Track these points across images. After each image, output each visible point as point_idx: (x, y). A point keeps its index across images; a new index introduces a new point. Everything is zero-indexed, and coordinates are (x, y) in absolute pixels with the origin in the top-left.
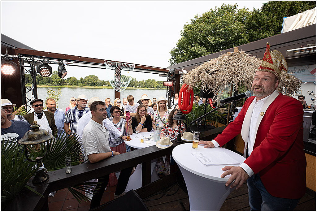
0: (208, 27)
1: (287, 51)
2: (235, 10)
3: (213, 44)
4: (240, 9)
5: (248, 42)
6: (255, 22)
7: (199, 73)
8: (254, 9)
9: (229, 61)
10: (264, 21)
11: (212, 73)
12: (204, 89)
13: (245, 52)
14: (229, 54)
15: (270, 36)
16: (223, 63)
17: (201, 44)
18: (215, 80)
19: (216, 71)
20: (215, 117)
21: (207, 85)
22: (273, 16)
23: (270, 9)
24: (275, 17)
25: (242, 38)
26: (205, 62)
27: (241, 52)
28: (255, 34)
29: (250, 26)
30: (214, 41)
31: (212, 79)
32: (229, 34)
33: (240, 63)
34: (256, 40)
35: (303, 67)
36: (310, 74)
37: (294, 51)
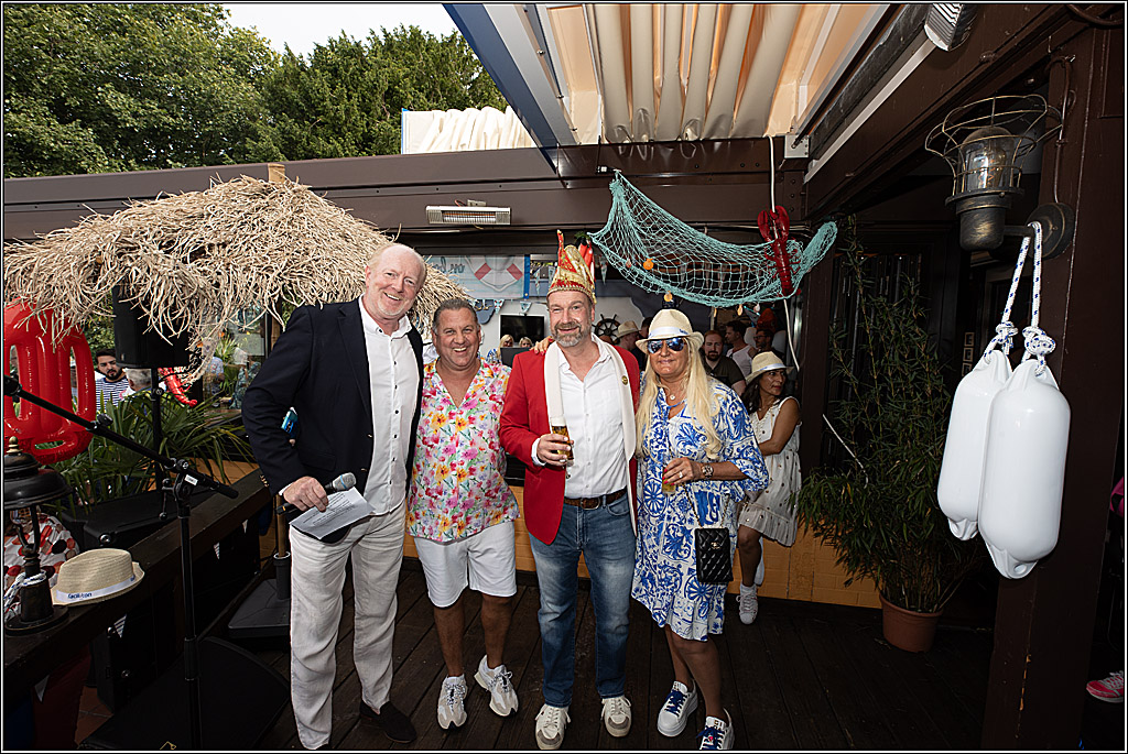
0: (99, 47)
1: (429, 208)
2: (220, 22)
3: (132, 129)
4: (240, 27)
5: (282, 156)
6: (295, 93)
7: (125, 249)
8: (287, 48)
9: (259, 212)
10: (323, 100)
11: (194, 256)
12: (165, 326)
13: (309, 189)
14: (250, 184)
15: (346, 155)
16: (238, 217)
17: (62, 112)
18: (218, 285)
19: (211, 246)
20: (211, 443)
21: (174, 307)
22: (349, 97)
23: (336, 70)
24: (354, 101)
25: (257, 138)
26: (138, 203)
27: (297, 186)
28: (301, 136)
29: (278, 102)
30: (135, 115)
31: (202, 281)
32: (202, 108)
33: (306, 227)
34: (307, 158)
35: (458, 260)
36: (475, 278)
37: (443, 211)
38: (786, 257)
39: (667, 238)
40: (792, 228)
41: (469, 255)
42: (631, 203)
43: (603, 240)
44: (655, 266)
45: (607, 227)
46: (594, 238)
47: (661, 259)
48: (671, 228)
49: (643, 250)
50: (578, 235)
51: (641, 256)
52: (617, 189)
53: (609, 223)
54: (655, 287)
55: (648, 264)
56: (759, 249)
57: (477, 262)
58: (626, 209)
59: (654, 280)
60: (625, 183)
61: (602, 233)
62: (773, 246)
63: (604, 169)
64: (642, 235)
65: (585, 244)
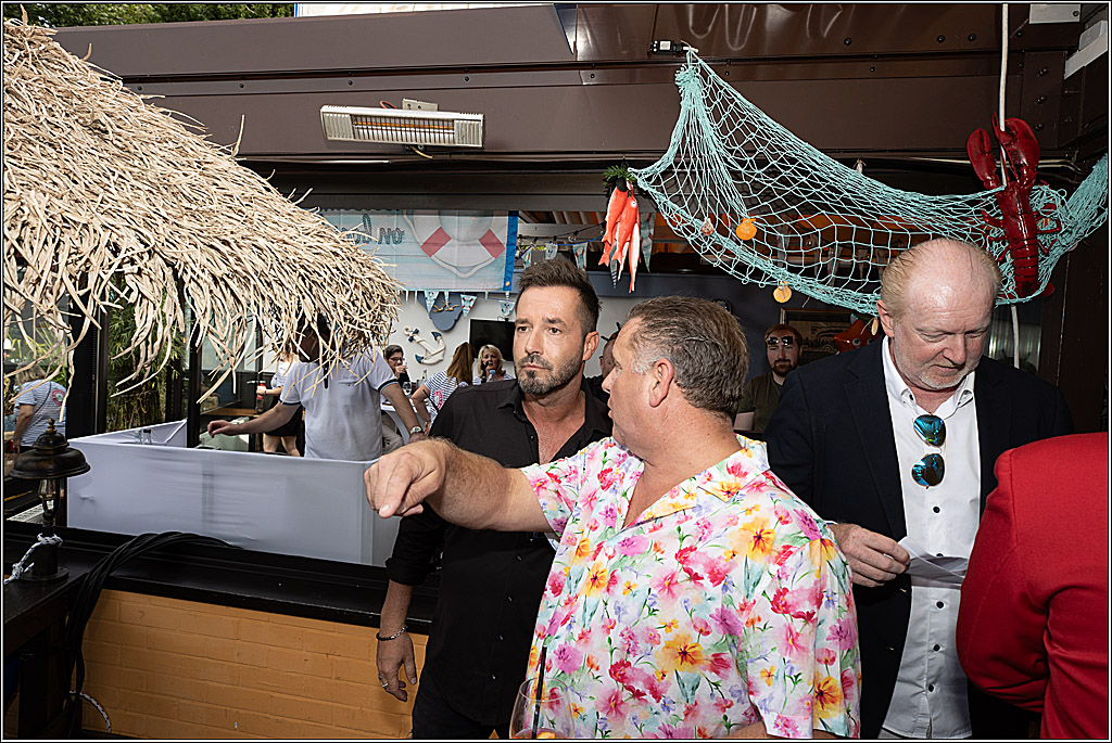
1: (327, 109)
35: (393, 221)
36: (422, 253)
37: (354, 117)
38: (1032, 218)
39: (783, 181)
40: (1044, 164)
41: (411, 210)
42: (715, 111)
43: (658, 181)
44: (759, 234)
45: (669, 157)
46: (641, 178)
47: (772, 220)
48: (793, 161)
49: (736, 202)
50: (611, 172)
51: (733, 213)
52: (690, 85)
53: (671, 152)
54: (758, 274)
55: (747, 228)
56: (972, 203)
57: (426, 224)
58: (705, 122)
59: (755, 261)
60: (704, 74)
61: (658, 167)
62: (1001, 199)
63: (665, 45)
64: (735, 175)
65: (624, 189)
